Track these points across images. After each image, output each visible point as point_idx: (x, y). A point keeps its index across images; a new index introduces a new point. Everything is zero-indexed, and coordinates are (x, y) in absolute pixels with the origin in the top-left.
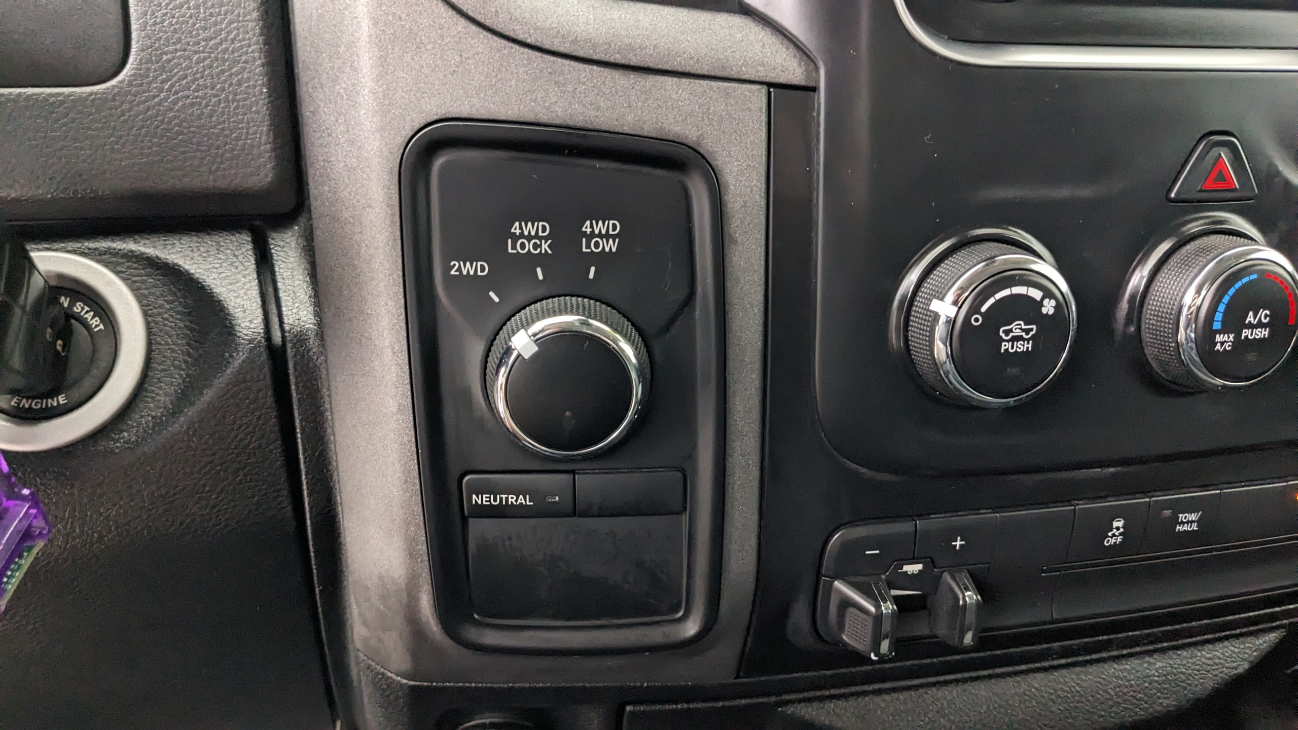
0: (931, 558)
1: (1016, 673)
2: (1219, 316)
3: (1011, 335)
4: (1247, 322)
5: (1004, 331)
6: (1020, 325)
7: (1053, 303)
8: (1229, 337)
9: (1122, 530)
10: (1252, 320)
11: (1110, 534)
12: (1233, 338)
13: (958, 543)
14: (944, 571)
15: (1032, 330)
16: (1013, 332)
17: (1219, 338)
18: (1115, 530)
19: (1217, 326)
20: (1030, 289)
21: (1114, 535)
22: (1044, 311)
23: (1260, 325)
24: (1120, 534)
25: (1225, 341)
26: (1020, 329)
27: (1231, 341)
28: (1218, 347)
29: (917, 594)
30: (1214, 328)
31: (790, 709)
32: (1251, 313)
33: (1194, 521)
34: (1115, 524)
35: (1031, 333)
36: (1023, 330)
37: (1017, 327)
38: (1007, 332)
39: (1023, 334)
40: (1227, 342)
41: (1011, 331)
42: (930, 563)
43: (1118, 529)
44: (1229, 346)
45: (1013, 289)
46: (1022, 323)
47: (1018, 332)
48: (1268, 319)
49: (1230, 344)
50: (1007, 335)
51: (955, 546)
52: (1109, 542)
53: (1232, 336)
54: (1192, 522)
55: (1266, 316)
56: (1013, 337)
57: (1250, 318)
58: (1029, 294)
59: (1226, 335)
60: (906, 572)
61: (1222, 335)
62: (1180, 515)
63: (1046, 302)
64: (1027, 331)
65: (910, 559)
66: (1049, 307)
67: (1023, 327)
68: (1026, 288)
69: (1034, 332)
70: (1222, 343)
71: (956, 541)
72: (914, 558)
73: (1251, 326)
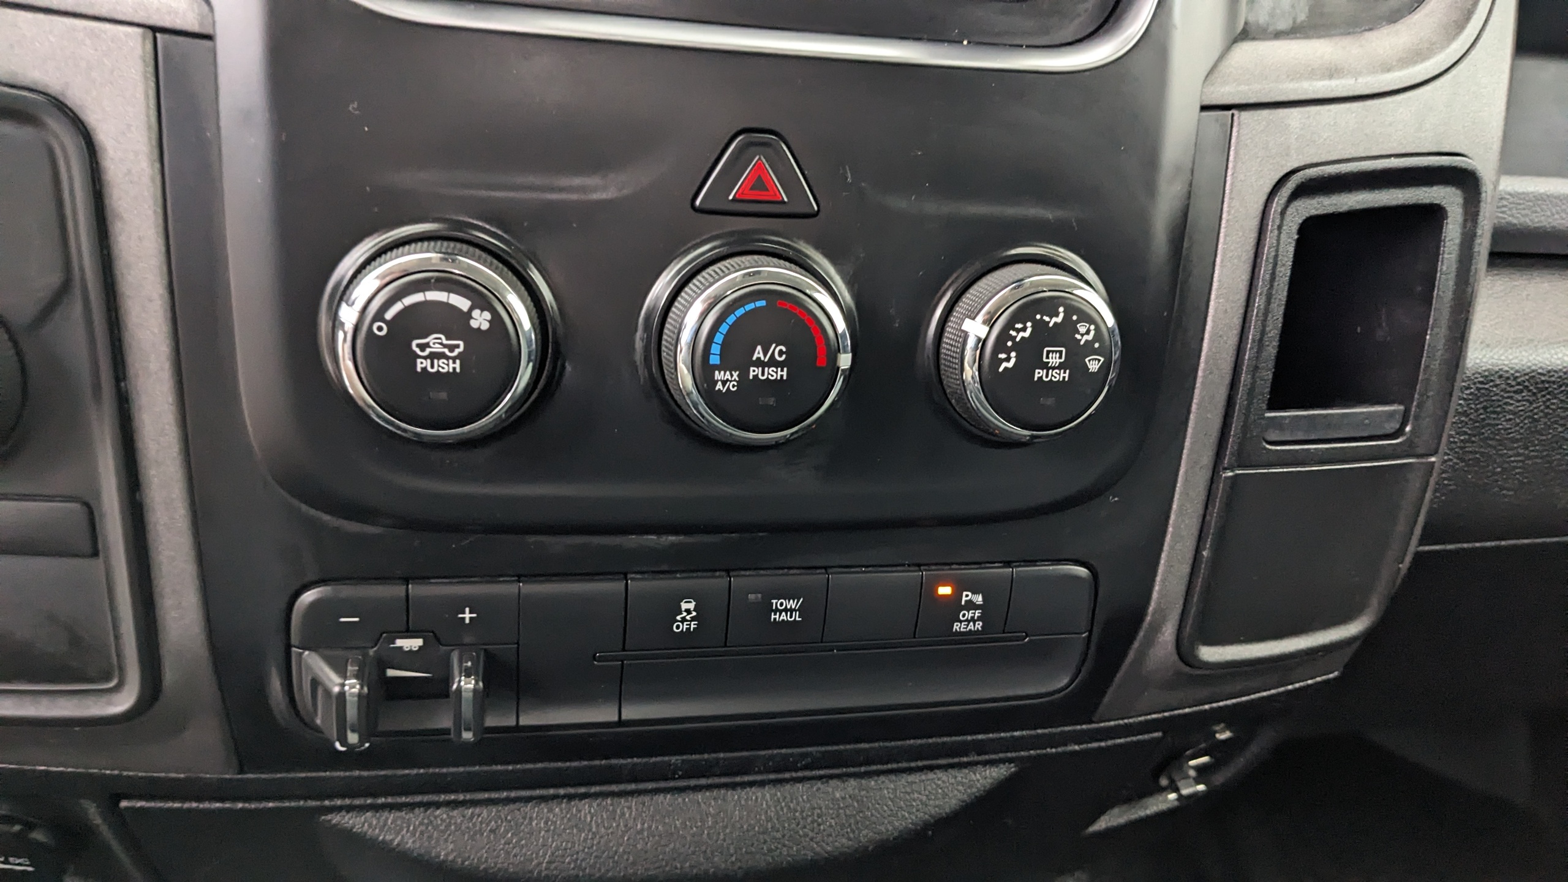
0: (433, 632)
1: (640, 792)
2: (716, 349)
3: (428, 351)
4: (754, 358)
5: (418, 346)
6: (440, 339)
7: (487, 315)
8: (732, 376)
9: (694, 614)
10: (761, 356)
11: (679, 618)
12: (738, 376)
13: (467, 616)
14: (453, 650)
15: (458, 346)
16: (430, 347)
17: (719, 375)
18: (685, 614)
19: (715, 360)
20: (452, 295)
21: (684, 620)
22: (474, 324)
23: (773, 362)
24: (693, 619)
25: (728, 380)
26: (441, 344)
27: (735, 380)
28: (719, 386)
29: (426, 677)
30: (711, 362)
31: (335, 819)
32: (759, 348)
33: (795, 610)
34: (684, 606)
35: (457, 352)
36: (445, 346)
37: (436, 342)
38: (422, 347)
39: (446, 351)
40: (731, 381)
41: (427, 345)
42: (433, 638)
43: (688, 611)
44: (734, 386)
45: (427, 293)
46: (442, 337)
47: (438, 349)
48: (784, 356)
49: (736, 384)
50: (423, 350)
51: (464, 619)
52: (680, 627)
53: (735, 375)
54: (791, 610)
55: (781, 353)
56: (431, 353)
57: (758, 353)
58: (451, 302)
59: (728, 373)
60: (401, 648)
61: (722, 373)
62: (774, 601)
63: (476, 313)
64: (452, 348)
65: (402, 632)
66: (481, 320)
67: (445, 342)
68: (445, 294)
69: (461, 349)
70: (724, 383)
71: (464, 613)
72: (408, 631)
73: (759, 363)
